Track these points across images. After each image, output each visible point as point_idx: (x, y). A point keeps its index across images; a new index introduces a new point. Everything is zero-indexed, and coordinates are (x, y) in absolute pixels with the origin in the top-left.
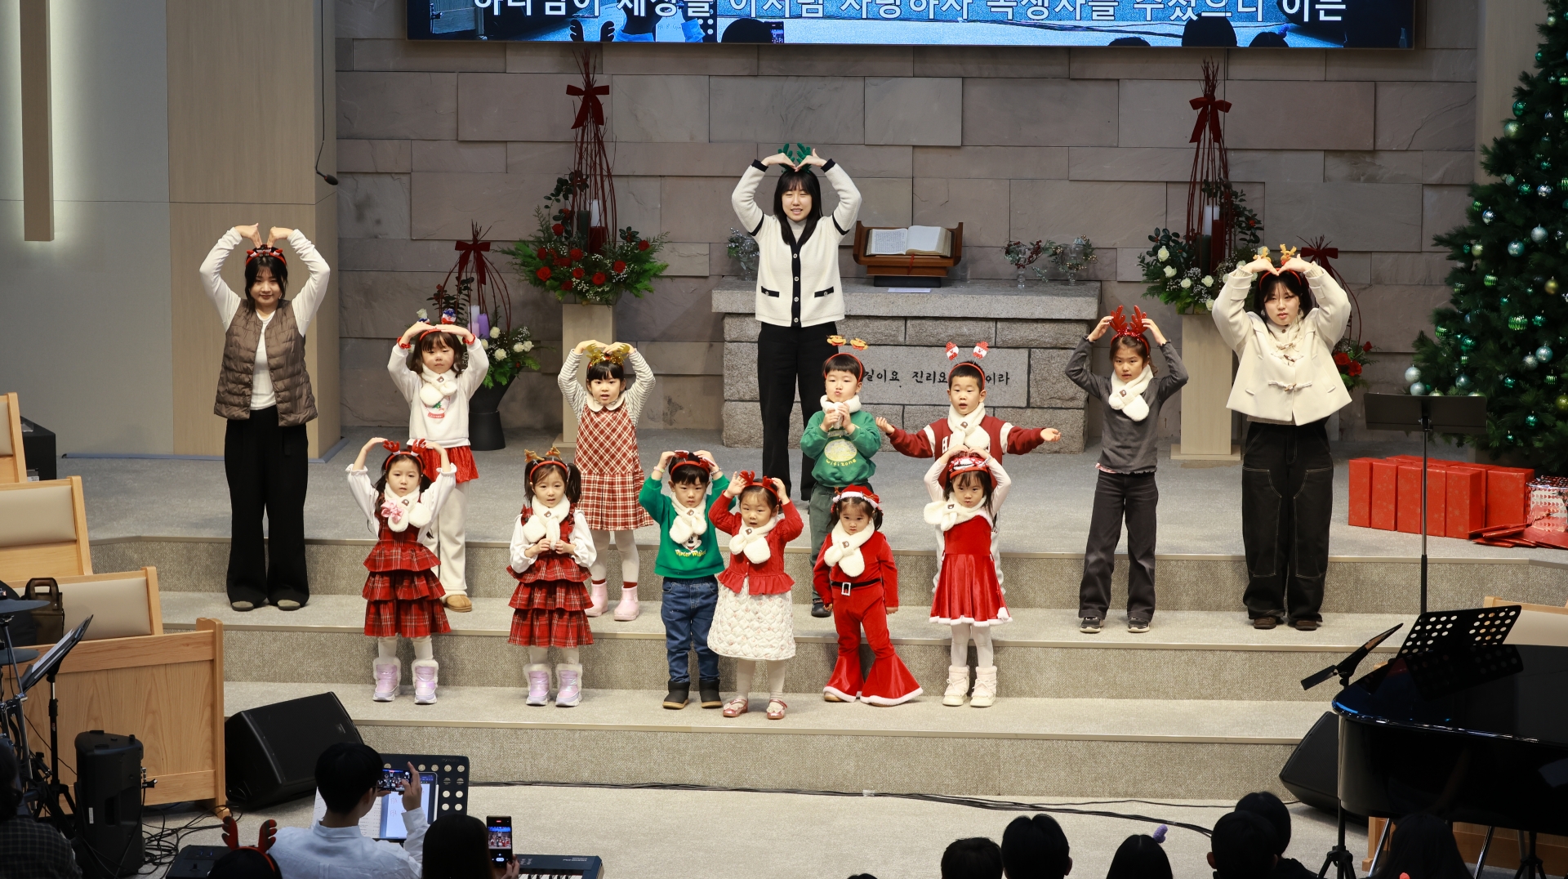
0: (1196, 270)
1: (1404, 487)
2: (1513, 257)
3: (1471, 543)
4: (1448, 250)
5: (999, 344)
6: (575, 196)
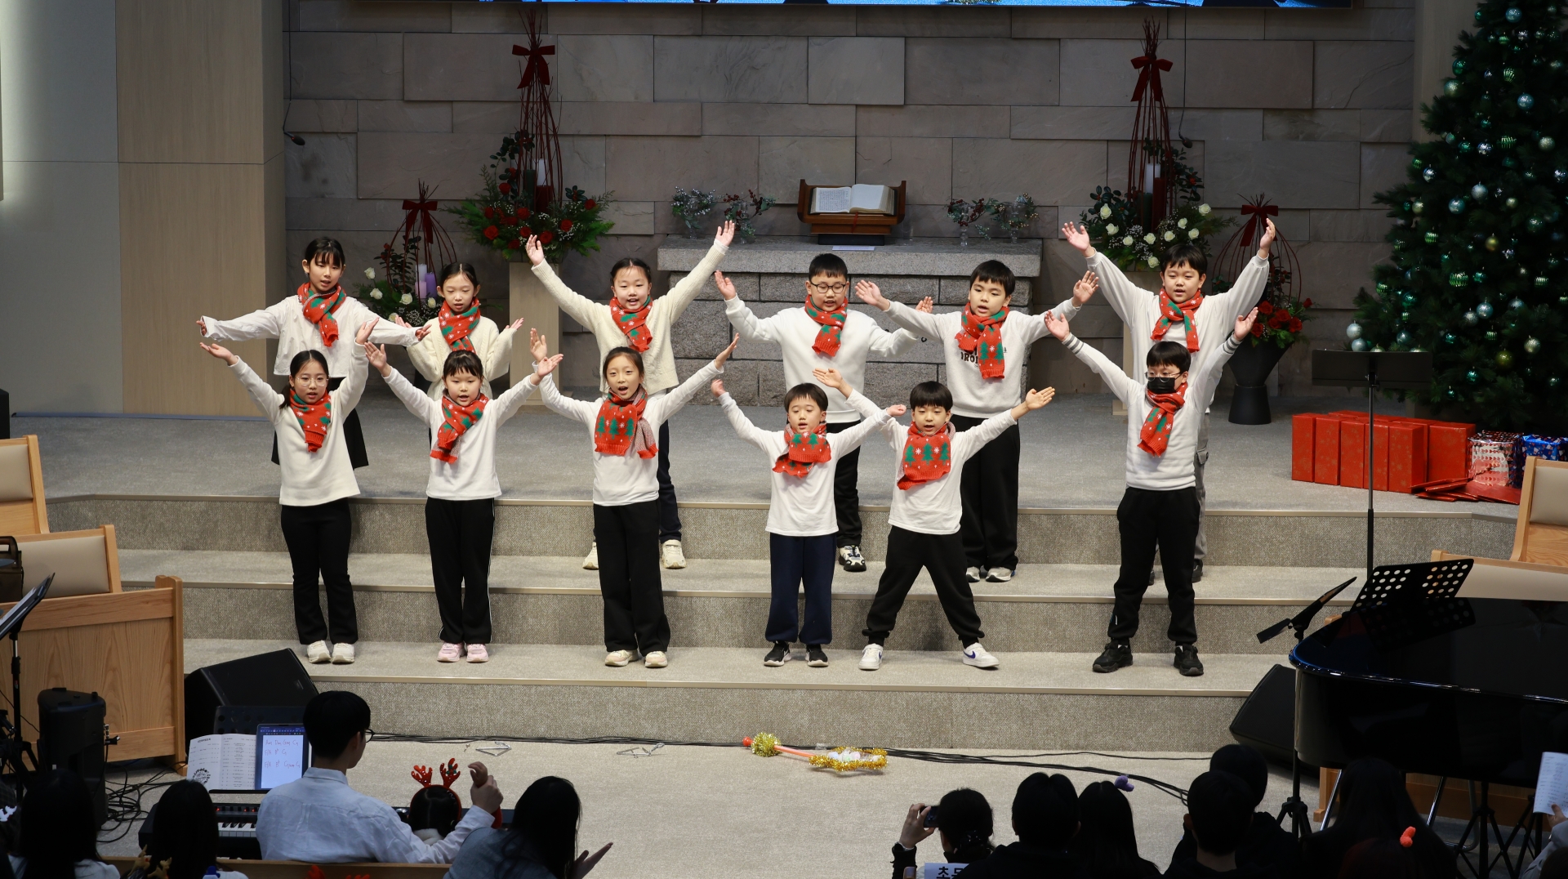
0: (1138, 228)
1: (1347, 442)
2: (1453, 215)
3: (1414, 497)
4: (1387, 208)
5: (943, 301)
6: (521, 155)
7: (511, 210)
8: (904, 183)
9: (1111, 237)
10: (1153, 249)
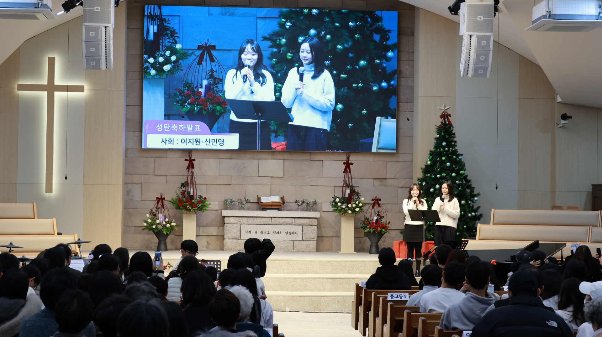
0: (346, 204)
5: (295, 224)
6: (186, 187)
7: (185, 199)
8: (283, 196)
9: (339, 206)
10: (350, 209)
